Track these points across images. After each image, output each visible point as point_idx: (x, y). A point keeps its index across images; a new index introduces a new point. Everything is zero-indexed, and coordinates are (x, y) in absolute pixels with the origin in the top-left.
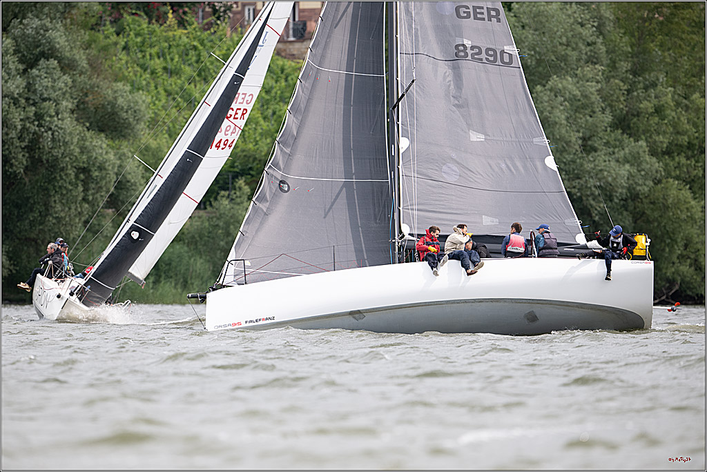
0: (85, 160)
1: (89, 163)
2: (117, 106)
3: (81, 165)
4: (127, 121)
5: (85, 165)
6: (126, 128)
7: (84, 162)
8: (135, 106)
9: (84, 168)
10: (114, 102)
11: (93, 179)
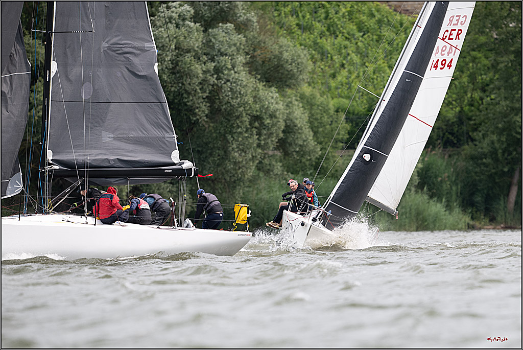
0: (258, 109)
1: (261, 111)
2: (283, 59)
3: (255, 113)
4: (291, 72)
5: (258, 114)
6: (290, 78)
7: (257, 111)
8: (297, 59)
9: (258, 116)
10: (280, 55)
11: (265, 125)
